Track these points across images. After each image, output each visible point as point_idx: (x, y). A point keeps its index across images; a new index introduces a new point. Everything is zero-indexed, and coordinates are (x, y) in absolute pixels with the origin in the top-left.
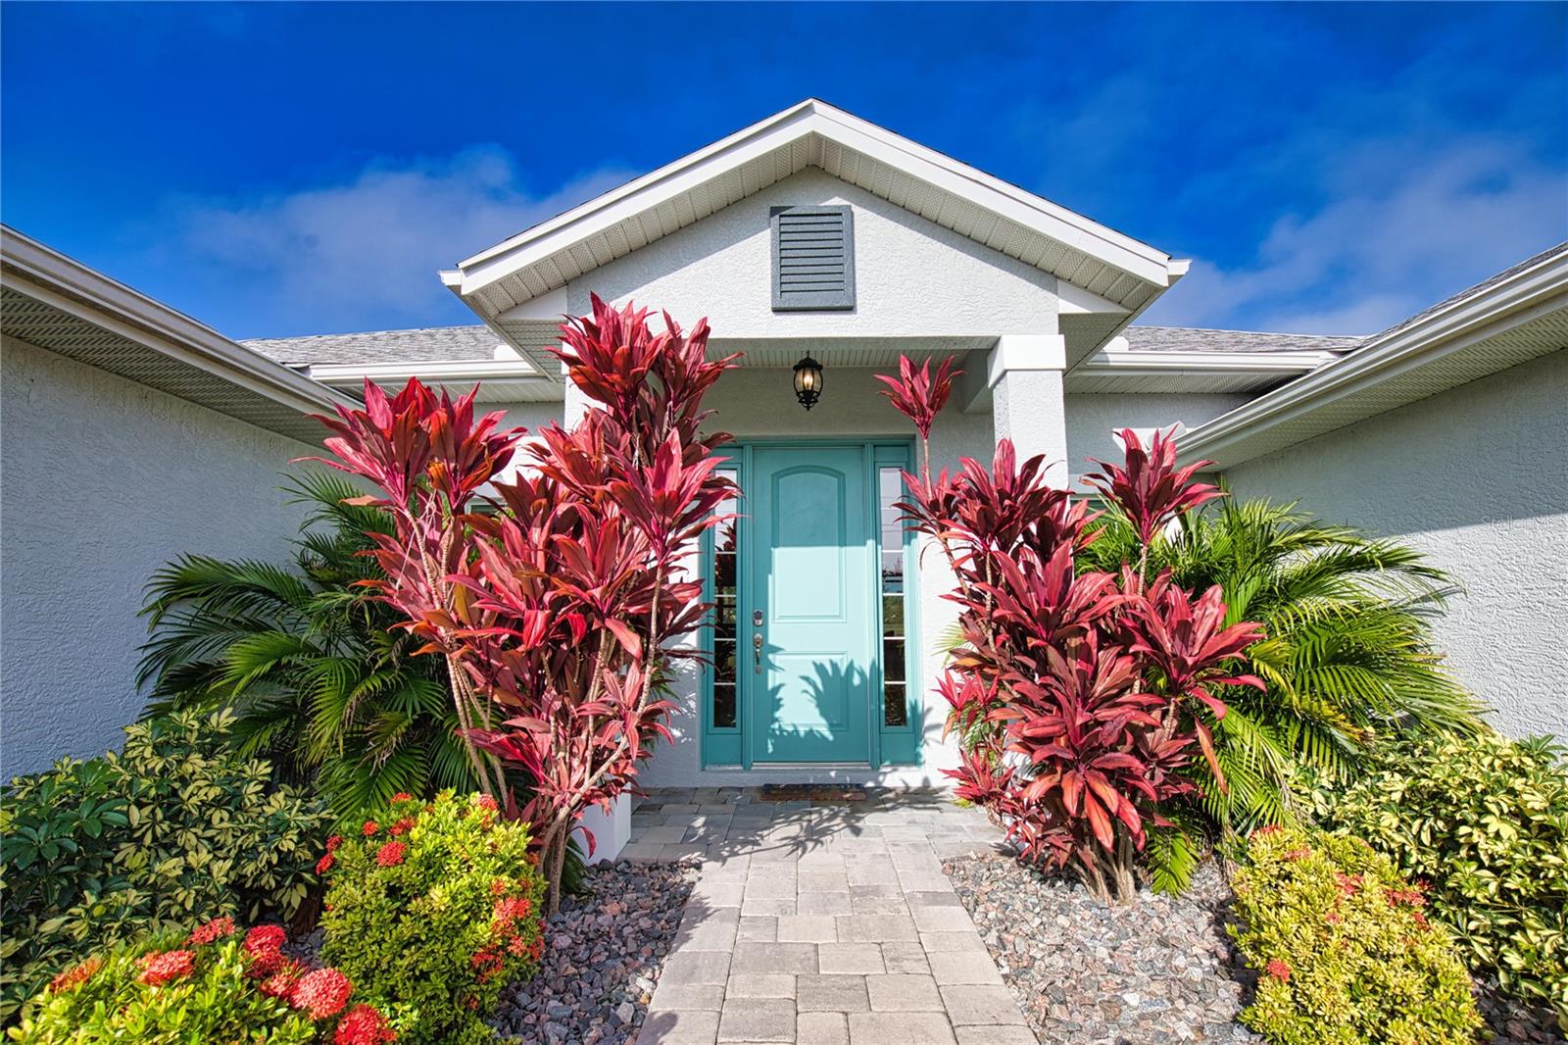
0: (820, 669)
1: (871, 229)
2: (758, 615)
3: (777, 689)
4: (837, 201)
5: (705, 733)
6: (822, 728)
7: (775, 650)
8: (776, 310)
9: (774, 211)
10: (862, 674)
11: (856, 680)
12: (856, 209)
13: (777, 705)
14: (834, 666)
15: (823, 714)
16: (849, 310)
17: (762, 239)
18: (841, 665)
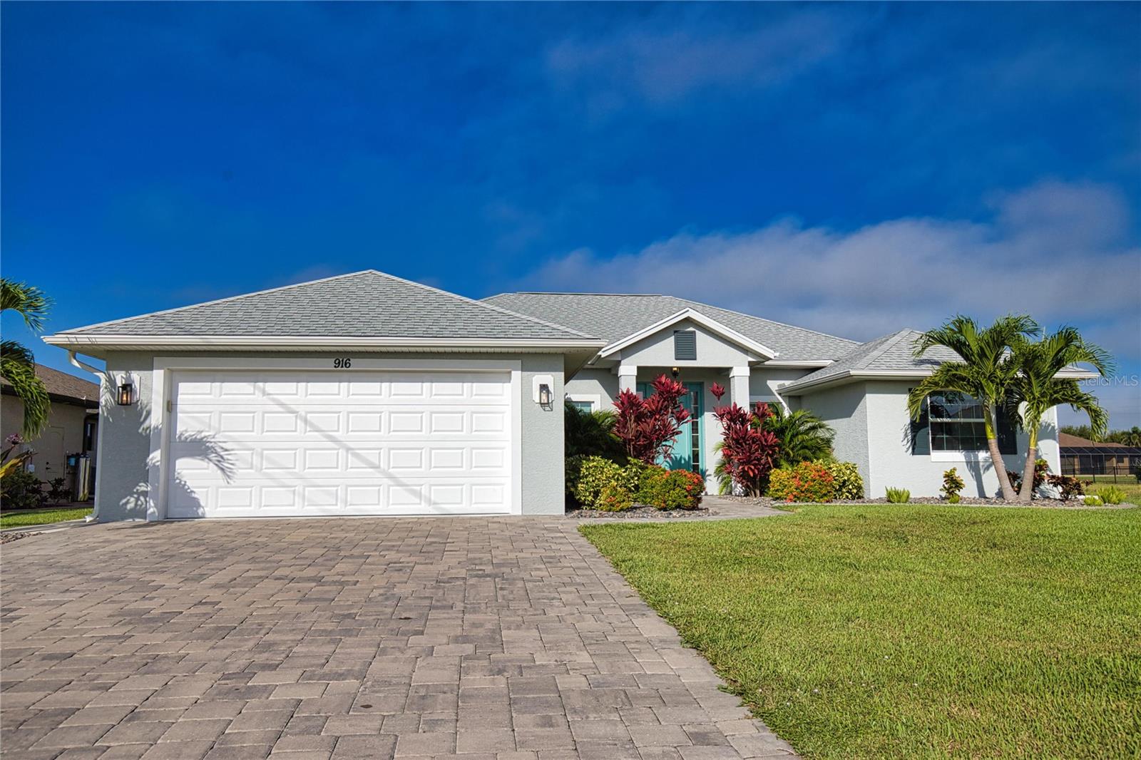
1: (701, 337)
4: (691, 329)
8: (676, 359)
9: (675, 332)
10: (685, 459)
12: (697, 331)
14: (676, 457)
16: (695, 359)
17: (672, 339)
18: (678, 457)
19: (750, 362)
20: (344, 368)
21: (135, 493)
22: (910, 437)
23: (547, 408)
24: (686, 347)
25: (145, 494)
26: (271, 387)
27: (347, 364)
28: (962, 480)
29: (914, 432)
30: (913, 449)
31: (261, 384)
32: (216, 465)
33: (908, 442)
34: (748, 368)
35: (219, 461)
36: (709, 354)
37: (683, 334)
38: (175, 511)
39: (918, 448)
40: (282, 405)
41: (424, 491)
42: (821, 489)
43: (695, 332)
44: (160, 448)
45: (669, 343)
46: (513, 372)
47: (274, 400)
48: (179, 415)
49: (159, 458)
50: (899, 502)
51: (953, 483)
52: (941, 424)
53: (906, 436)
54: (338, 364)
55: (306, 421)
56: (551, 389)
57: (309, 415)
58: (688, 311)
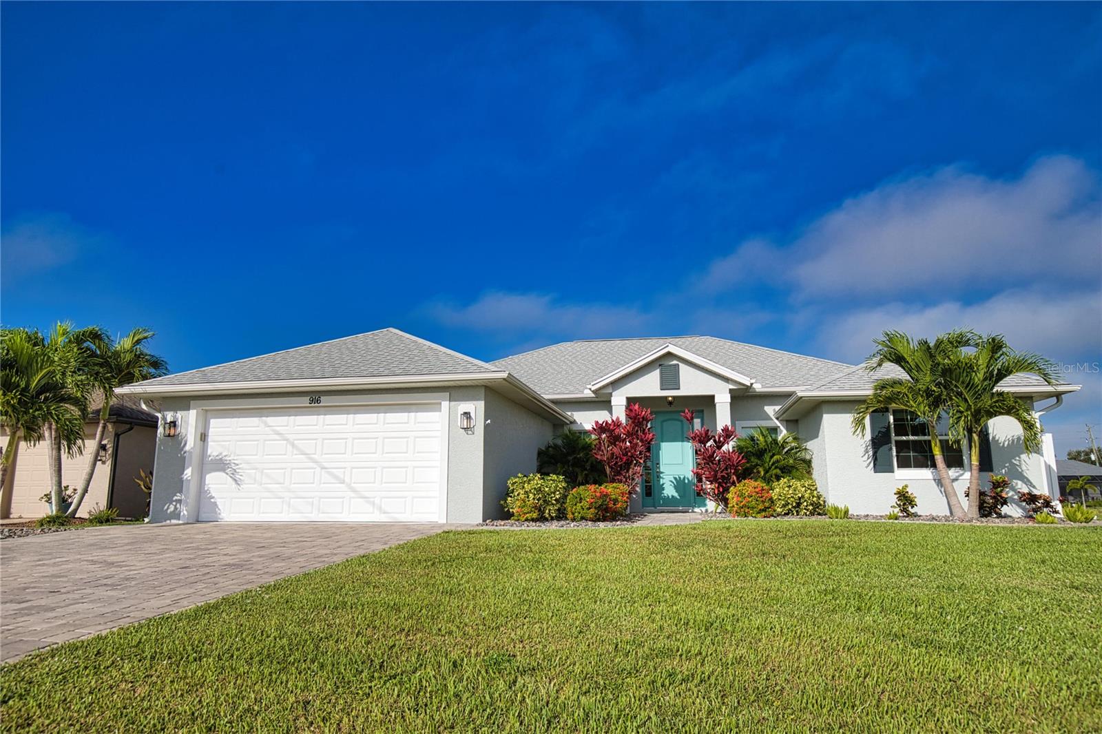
0: (675, 478)
1: (684, 369)
2: (658, 464)
3: (663, 484)
4: (675, 362)
5: (643, 498)
6: (676, 495)
7: (662, 473)
8: (661, 389)
9: (660, 365)
10: (688, 479)
11: (686, 481)
12: (680, 364)
13: (663, 489)
14: (680, 478)
15: (676, 492)
16: (679, 389)
17: (657, 372)
18: (682, 477)
19: (730, 390)
20: (316, 404)
21: (174, 501)
22: (871, 453)
23: (470, 432)
24: (671, 379)
25: (180, 501)
26: (271, 420)
27: (318, 401)
28: (915, 497)
29: (875, 448)
30: (875, 465)
31: (264, 418)
32: (231, 477)
33: (868, 458)
34: (729, 395)
35: (232, 474)
36: (691, 384)
37: (666, 366)
38: (203, 517)
39: (881, 465)
40: (278, 434)
41: (377, 501)
42: (758, 505)
43: (678, 365)
44: (191, 466)
45: (654, 376)
46: (443, 403)
47: (273, 430)
48: (210, 443)
49: (190, 474)
50: (837, 518)
51: (905, 500)
52: (907, 442)
53: (867, 451)
54: (312, 401)
55: (293, 445)
56: (473, 415)
57: (296, 442)
58: (668, 346)
